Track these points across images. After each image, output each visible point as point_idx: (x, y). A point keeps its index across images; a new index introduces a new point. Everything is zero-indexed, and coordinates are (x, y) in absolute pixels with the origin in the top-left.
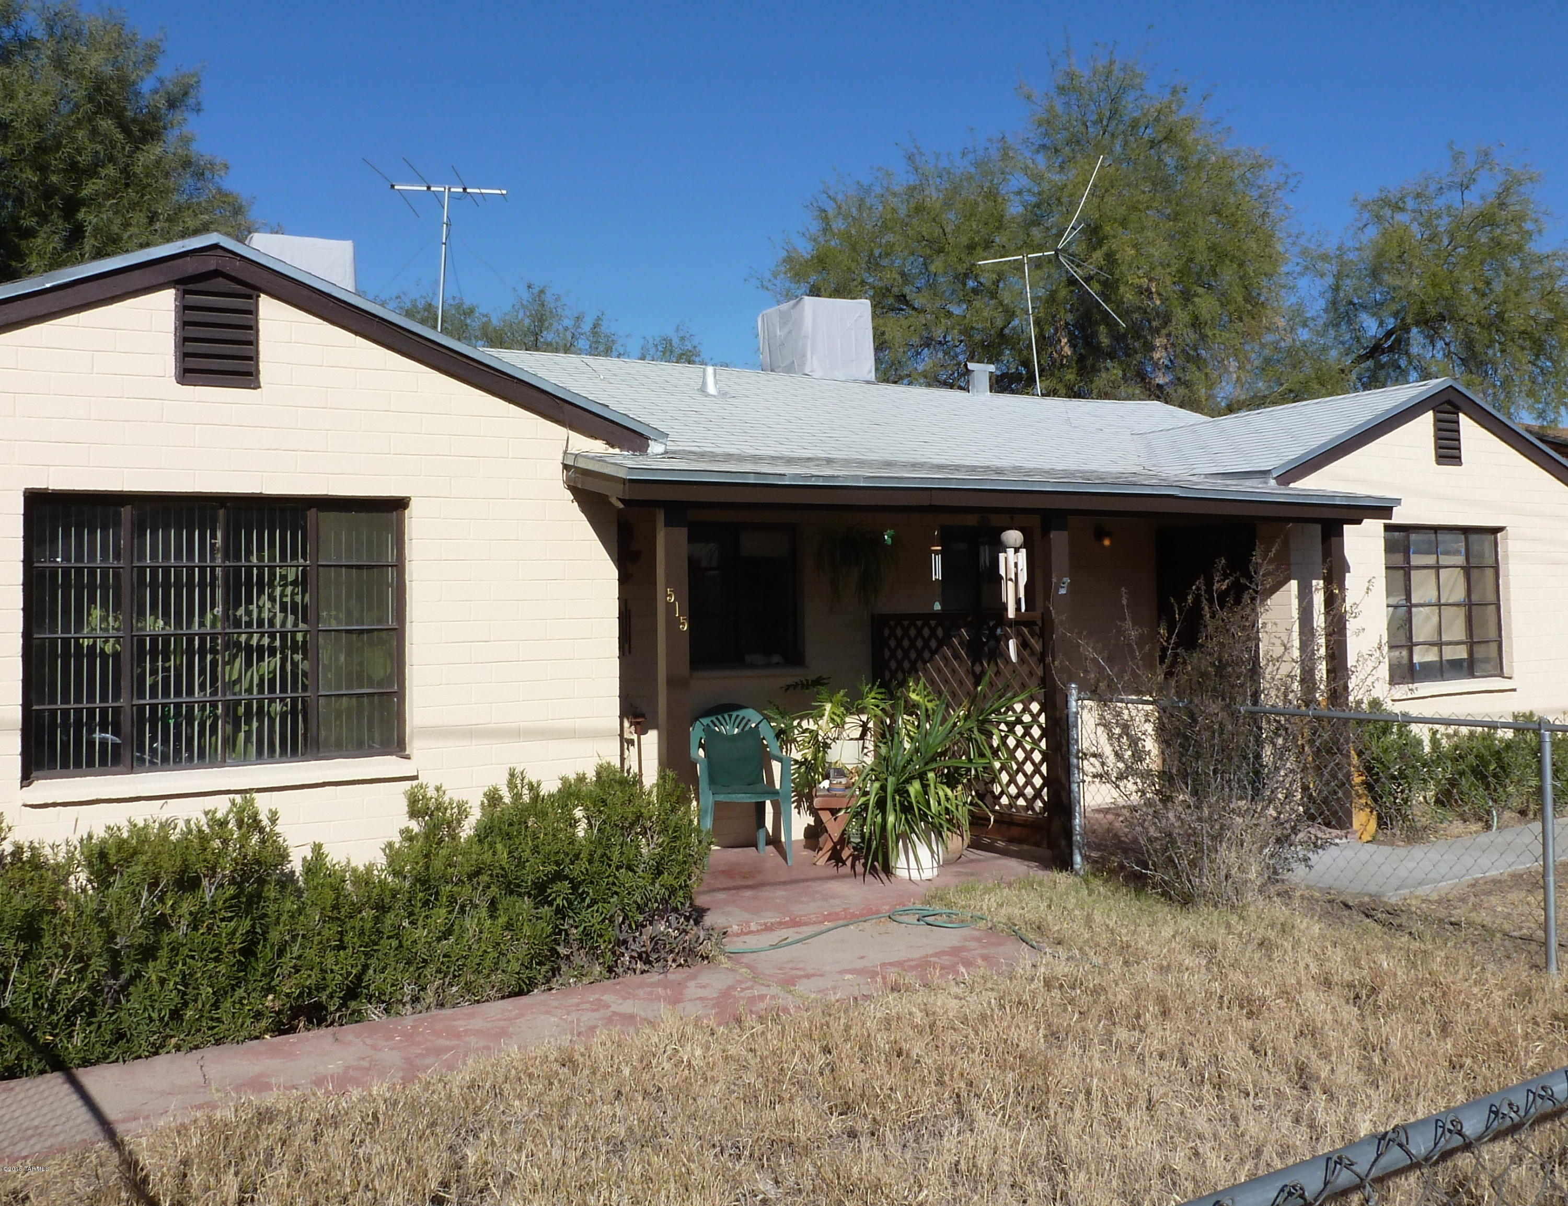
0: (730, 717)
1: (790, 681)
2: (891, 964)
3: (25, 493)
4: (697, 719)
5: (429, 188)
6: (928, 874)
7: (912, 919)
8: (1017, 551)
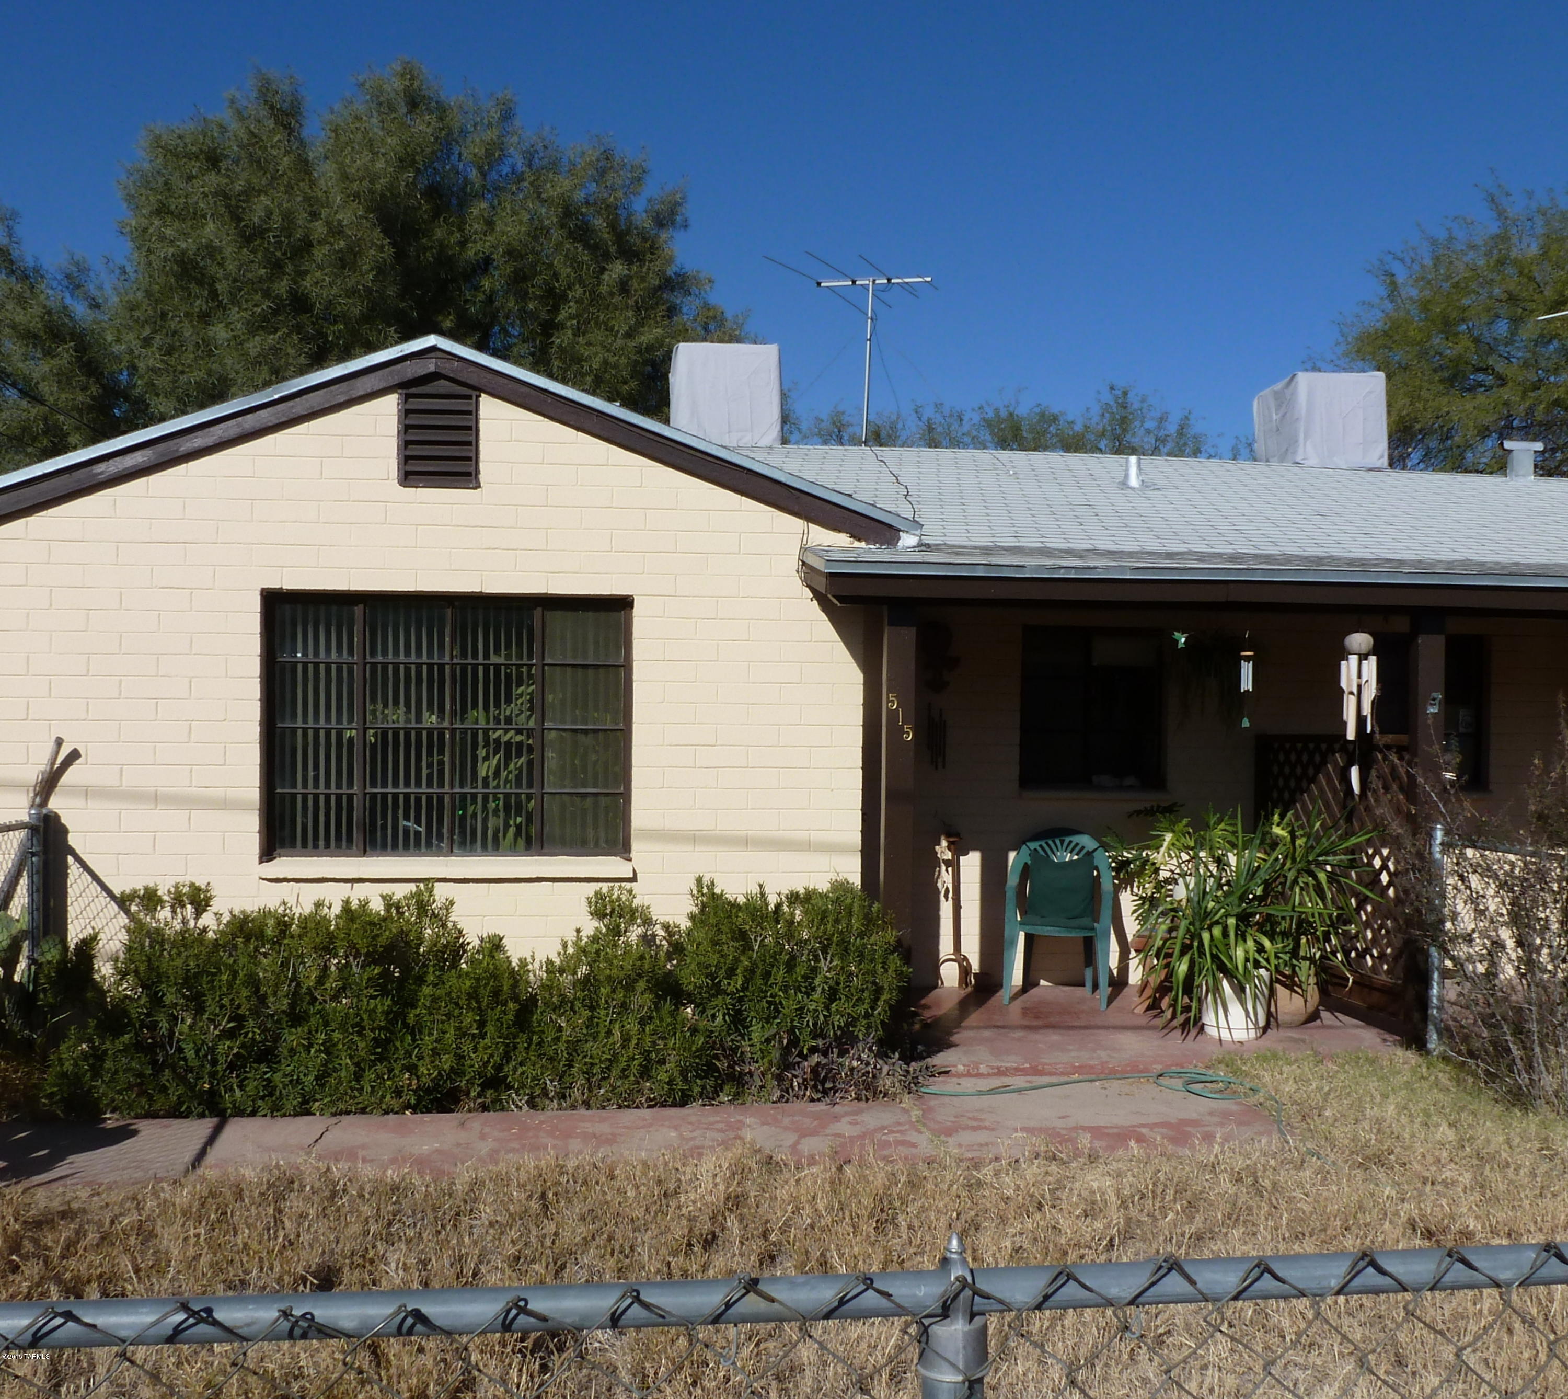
0: (1062, 842)
1: (1140, 806)
2: (1084, 1128)
3: (262, 594)
4: (1024, 843)
5: (854, 282)
6: (1240, 1035)
7: (1178, 1083)
8: (1363, 657)
